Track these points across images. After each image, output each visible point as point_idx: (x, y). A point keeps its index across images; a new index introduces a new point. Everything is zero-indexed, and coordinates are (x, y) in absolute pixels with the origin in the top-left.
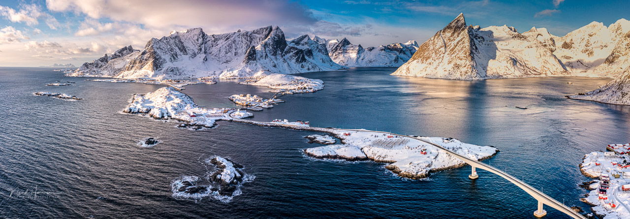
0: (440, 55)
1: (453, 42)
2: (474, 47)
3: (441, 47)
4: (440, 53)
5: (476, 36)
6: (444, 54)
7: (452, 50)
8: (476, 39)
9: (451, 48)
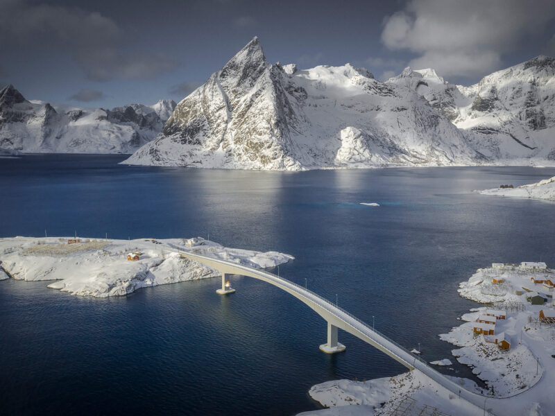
0: (218, 125)
1: (242, 99)
2: (286, 110)
3: (221, 108)
4: (219, 121)
5: (290, 87)
6: (227, 122)
7: (242, 115)
8: (291, 93)
9: (240, 111)
